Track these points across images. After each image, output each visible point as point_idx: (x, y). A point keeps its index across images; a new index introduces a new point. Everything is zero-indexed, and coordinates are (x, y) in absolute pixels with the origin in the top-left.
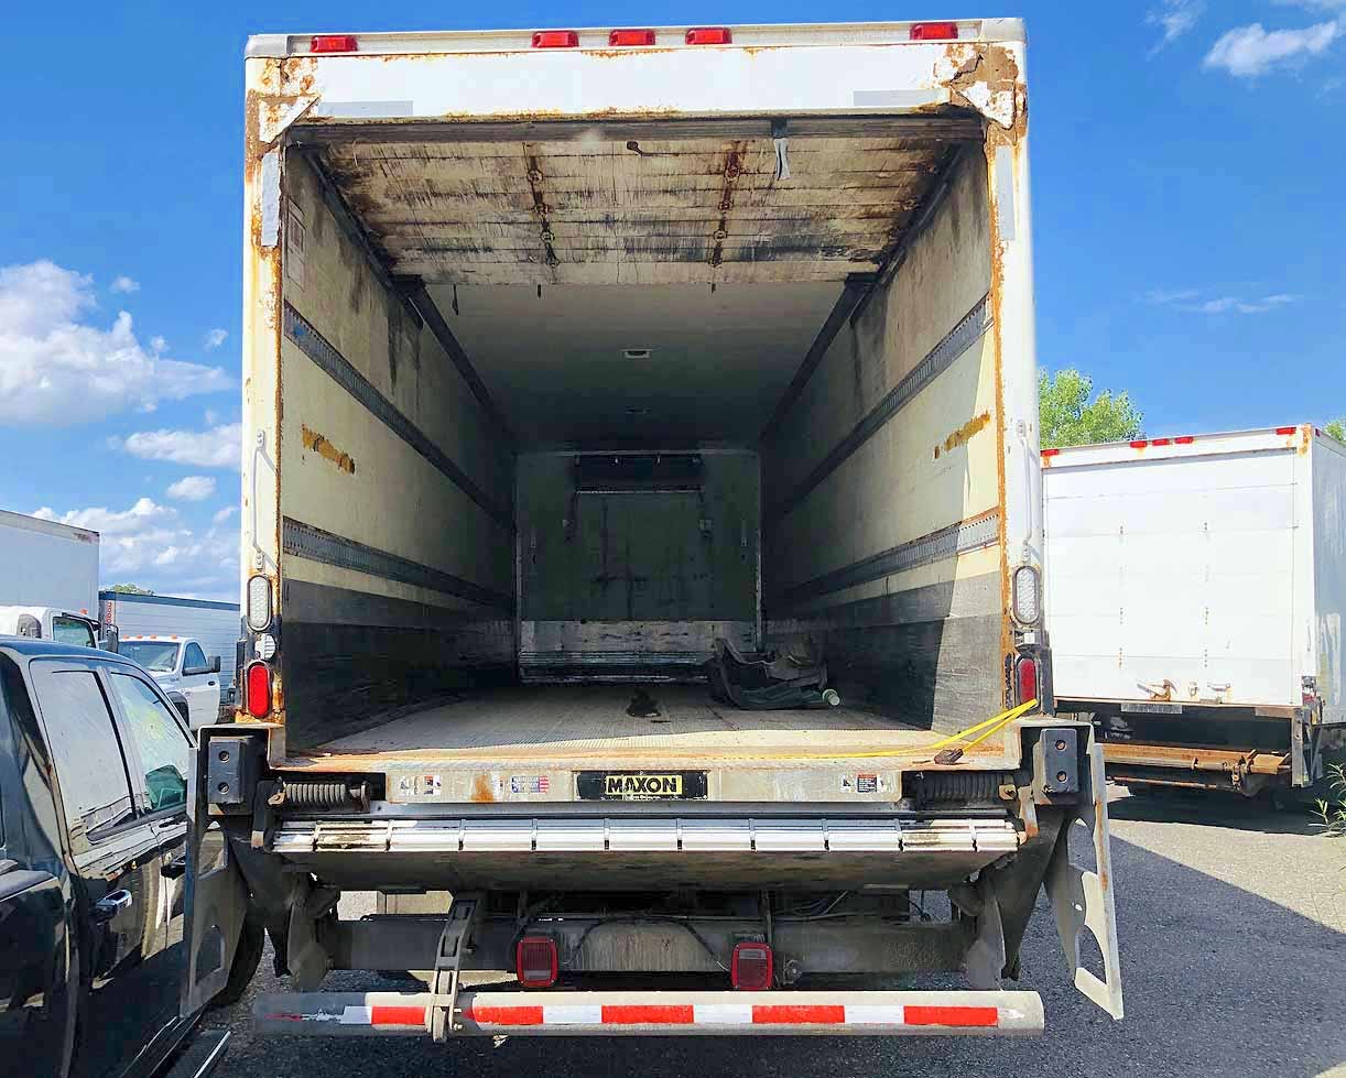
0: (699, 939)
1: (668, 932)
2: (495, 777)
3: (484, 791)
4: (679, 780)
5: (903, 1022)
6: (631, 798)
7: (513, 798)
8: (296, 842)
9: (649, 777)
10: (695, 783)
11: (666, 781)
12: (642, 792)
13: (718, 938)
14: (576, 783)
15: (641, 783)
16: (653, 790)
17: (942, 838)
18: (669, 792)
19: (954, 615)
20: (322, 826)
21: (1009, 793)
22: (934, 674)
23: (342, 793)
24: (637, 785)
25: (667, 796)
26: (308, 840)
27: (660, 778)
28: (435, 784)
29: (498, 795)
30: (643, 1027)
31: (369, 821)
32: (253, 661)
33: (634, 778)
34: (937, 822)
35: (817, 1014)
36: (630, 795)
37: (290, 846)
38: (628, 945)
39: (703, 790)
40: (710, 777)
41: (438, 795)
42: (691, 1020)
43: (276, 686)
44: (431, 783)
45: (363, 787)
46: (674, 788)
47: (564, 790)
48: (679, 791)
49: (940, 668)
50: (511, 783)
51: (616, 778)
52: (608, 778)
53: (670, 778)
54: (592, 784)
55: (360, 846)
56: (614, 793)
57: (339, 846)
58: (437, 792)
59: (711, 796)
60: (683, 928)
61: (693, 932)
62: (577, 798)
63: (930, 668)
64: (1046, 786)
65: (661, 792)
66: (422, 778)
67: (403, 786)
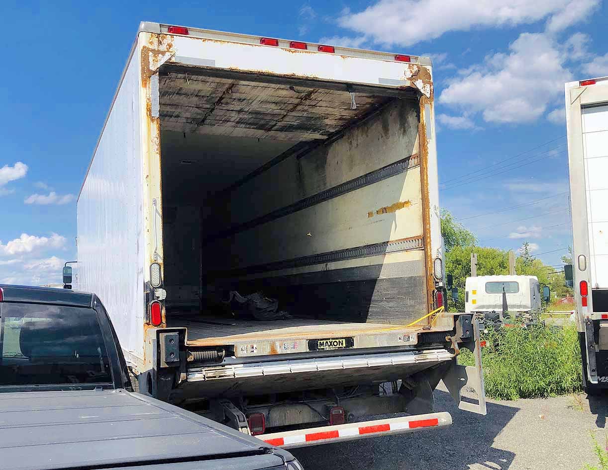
2: (278, 344)
3: (273, 349)
4: (344, 340)
5: (408, 427)
6: (328, 349)
7: (285, 352)
8: (197, 376)
9: (334, 341)
10: (350, 341)
11: (339, 341)
12: (331, 346)
14: (307, 345)
15: (331, 343)
16: (335, 346)
18: (341, 346)
20: (205, 369)
21: (449, 339)
23: (216, 354)
24: (329, 344)
25: (341, 347)
26: (202, 376)
27: (337, 341)
28: (254, 348)
29: (279, 351)
30: (321, 441)
31: (223, 366)
32: (153, 301)
33: (328, 341)
35: (381, 428)
36: (327, 348)
37: (194, 379)
38: (285, 415)
39: (352, 344)
40: (354, 339)
41: (256, 353)
42: (338, 436)
43: (163, 312)
44: (253, 348)
45: (224, 351)
46: (342, 344)
47: (304, 348)
48: (344, 345)
49: (374, 297)
50: (283, 346)
51: (322, 342)
52: (319, 342)
53: (341, 340)
54: (313, 344)
55: (223, 376)
56: (322, 347)
57: (215, 377)
58: (255, 351)
59: (355, 347)
62: (308, 350)
63: (368, 300)
64: (461, 335)
65: (338, 346)
66: (249, 346)
67: (242, 350)
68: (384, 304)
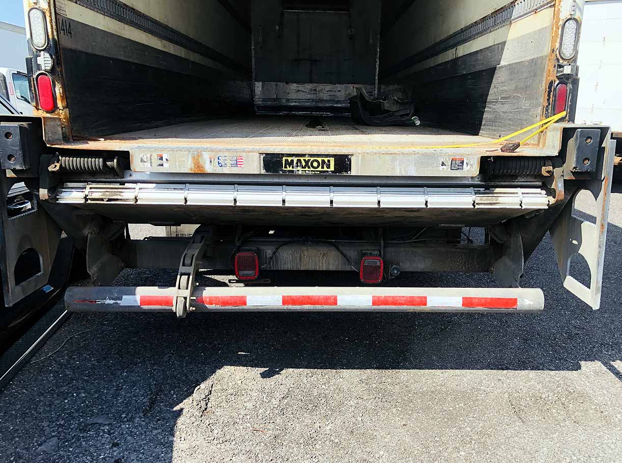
0: (342, 253)
1: (324, 249)
2: (206, 156)
3: (198, 165)
4: (332, 160)
5: (461, 306)
6: (300, 173)
7: (219, 170)
8: (73, 196)
9: (312, 159)
10: (343, 163)
11: (323, 162)
12: (307, 169)
13: (352, 253)
14: (262, 162)
15: (307, 162)
16: (313, 167)
17: (501, 200)
18: (325, 169)
19: (503, 63)
20: (91, 186)
21: (548, 172)
22: (485, 102)
23: (101, 164)
24: (304, 164)
25: (325, 172)
26: (82, 195)
27: (320, 159)
28: (164, 159)
29: (209, 169)
30: (307, 307)
31: (123, 183)
32: (39, 72)
33: (302, 159)
34: (497, 190)
35: (411, 301)
36: (300, 170)
37: (69, 199)
38: (301, 256)
39: (348, 168)
40: (353, 159)
41: (167, 168)
42: (336, 304)
43: (58, 90)
44: (161, 159)
45: (115, 160)
46: (329, 167)
47: (255, 166)
48: (332, 168)
49: (490, 98)
50: (217, 160)
51: (290, 159)
52: (284, 159)
53: (326, 159)
54: (273, 162)
55: (117, 200)
56: (288, 169)
57: (102, 200)
58: (166, 165)
59: (354, 172)
60: (333, 248)
61: (338, 249)
62: (263, 172)
63: (482, 99)
64: (574, 168)
65: (320, 169)
66: (155, 156)
67: (142, 161)
68: (498, 107)
